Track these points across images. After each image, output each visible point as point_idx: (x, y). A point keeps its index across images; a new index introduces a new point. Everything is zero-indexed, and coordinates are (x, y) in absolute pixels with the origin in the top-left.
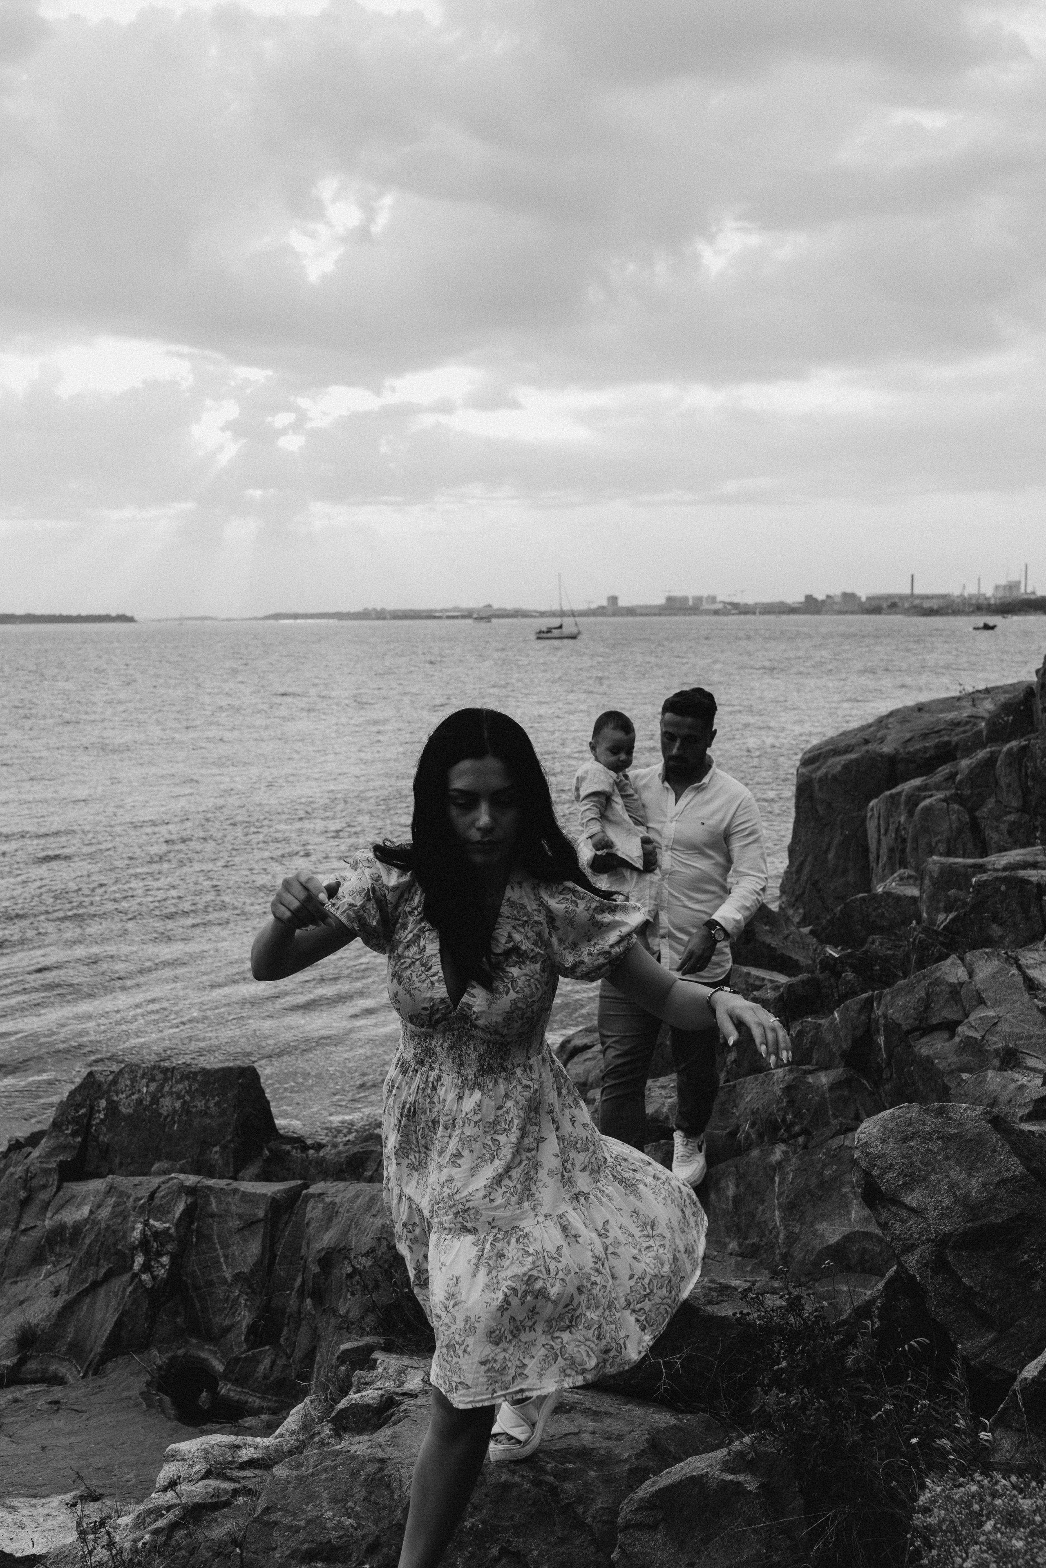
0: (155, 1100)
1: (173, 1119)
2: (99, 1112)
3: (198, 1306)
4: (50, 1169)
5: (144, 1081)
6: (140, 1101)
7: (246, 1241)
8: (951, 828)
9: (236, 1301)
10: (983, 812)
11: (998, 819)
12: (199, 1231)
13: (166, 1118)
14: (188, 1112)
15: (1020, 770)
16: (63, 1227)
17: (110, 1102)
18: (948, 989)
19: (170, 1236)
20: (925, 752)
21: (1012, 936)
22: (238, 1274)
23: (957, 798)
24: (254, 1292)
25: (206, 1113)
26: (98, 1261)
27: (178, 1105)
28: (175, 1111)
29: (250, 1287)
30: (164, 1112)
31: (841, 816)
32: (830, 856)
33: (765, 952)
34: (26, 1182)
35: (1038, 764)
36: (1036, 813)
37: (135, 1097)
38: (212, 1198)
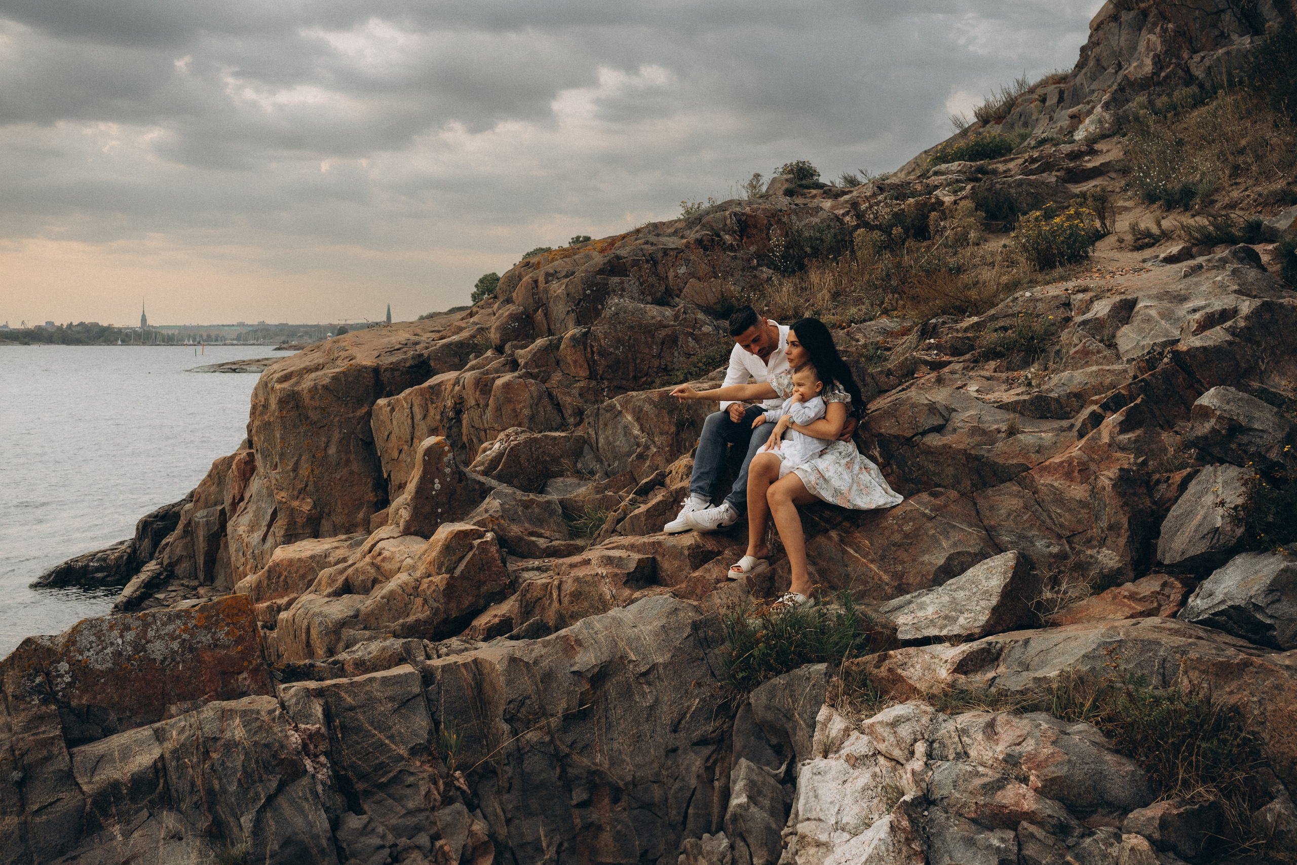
0: (138, 647)
1: (173, 660)
2: (62, 676)
4: (53, 738)
5: (116, 633)
6: (118, 654)
7: (407, 718)
10: (552, 383)
12: (343, 727)
13: (163, 662)
14: (191, 650)
15: (585, 350)
16: (115, 785)
17: (73, 664)
19: (323, 735)
20: (405, 363)
22: (412, 748)
25: (216, 646)
27: (175, 645)
28: (174, 652)
30: (157, 656)
33: (477, 487)
34: (15, 762)
35: (603, 344)
36: (602, 378)
37: (109, 650)
38: (343, 694)
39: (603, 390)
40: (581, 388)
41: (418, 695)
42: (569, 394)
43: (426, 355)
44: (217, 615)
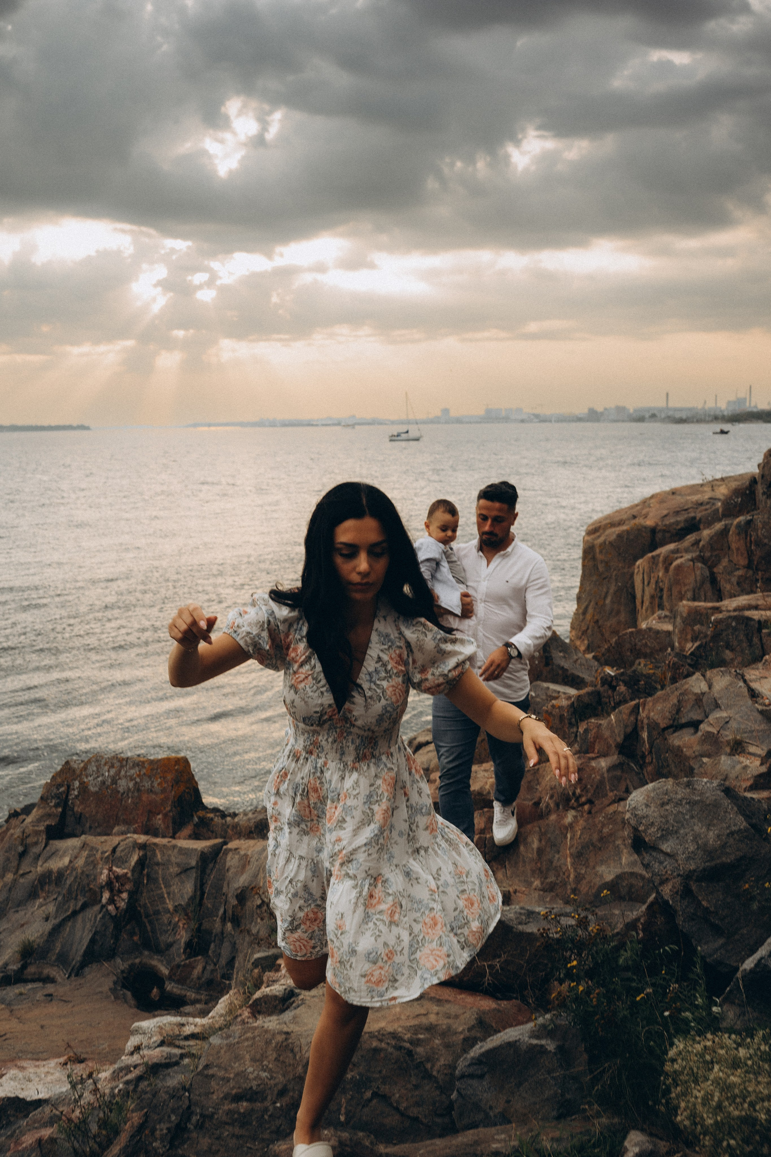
0: (114, 781)
1: (128, 794)
2: (74, 790)
3: (149, 928)
4: (40, 831)
5: (106, 768)
6: (103, 783)
7: (183, 882)
8: (696, 581)
9: (176, 925)
10: (719, 569)
11: (730, 573)
12: (148, 876)
13: (123, 794)
14: (139, 790)
15: (746, 538)
16: (50, 872)
17: (82, 783)
18: (694, 698)
19: (128, 878)
20: (677, 525)
21: (740, 659)
22: (177, 906)
23: (701, 559)
24: (189, 918)
25: (151, 791)
26: (77, 895)
27: (131, 785)
28: (129, 789)
29: (187, 915)
30: (121, 789)
31: (615, 573)
32: (608, 601)
33: (560, 672)
34: (22, 840)
35: (759, 534)
36: (757, 569)
37: (100, 779)
38: (157, 851)
39: (757, 580)
40: (740, 577)
41: (192, 868)
42: (729, 581)
43: (698, 518)
44: (157, 769)
